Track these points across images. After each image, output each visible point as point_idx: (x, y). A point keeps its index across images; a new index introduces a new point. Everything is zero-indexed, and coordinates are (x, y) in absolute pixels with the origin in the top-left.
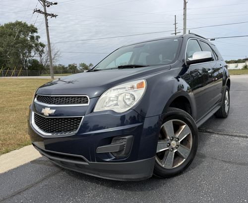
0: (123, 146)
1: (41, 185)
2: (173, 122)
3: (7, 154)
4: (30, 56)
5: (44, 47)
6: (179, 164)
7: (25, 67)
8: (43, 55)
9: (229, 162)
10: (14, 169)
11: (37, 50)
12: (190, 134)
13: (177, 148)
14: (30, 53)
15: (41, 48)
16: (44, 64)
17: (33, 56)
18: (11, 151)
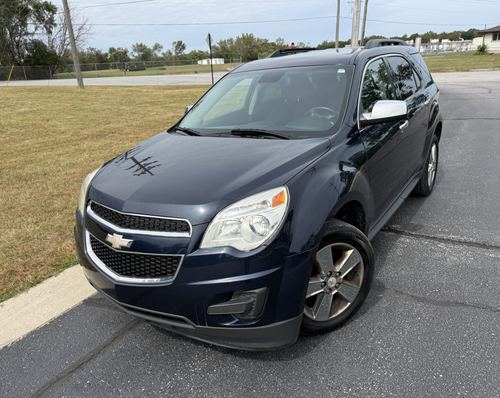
0: (252, 303)
1: (113, 350)
2: (333, 248)
3: (39, 286)
4: (27, 34)
5: (54, 13)
6: (340, 312)
7: (17, 57)
8: (53, 31)
9: (424, 300)
10: (59, 318)
11: (40, 19)
12: (359, 263)
13: (336, 287)
14: (25, 25)
15: (47, 15)
16: (57, 52)
17: (33, 34)
18: (44, 279)
